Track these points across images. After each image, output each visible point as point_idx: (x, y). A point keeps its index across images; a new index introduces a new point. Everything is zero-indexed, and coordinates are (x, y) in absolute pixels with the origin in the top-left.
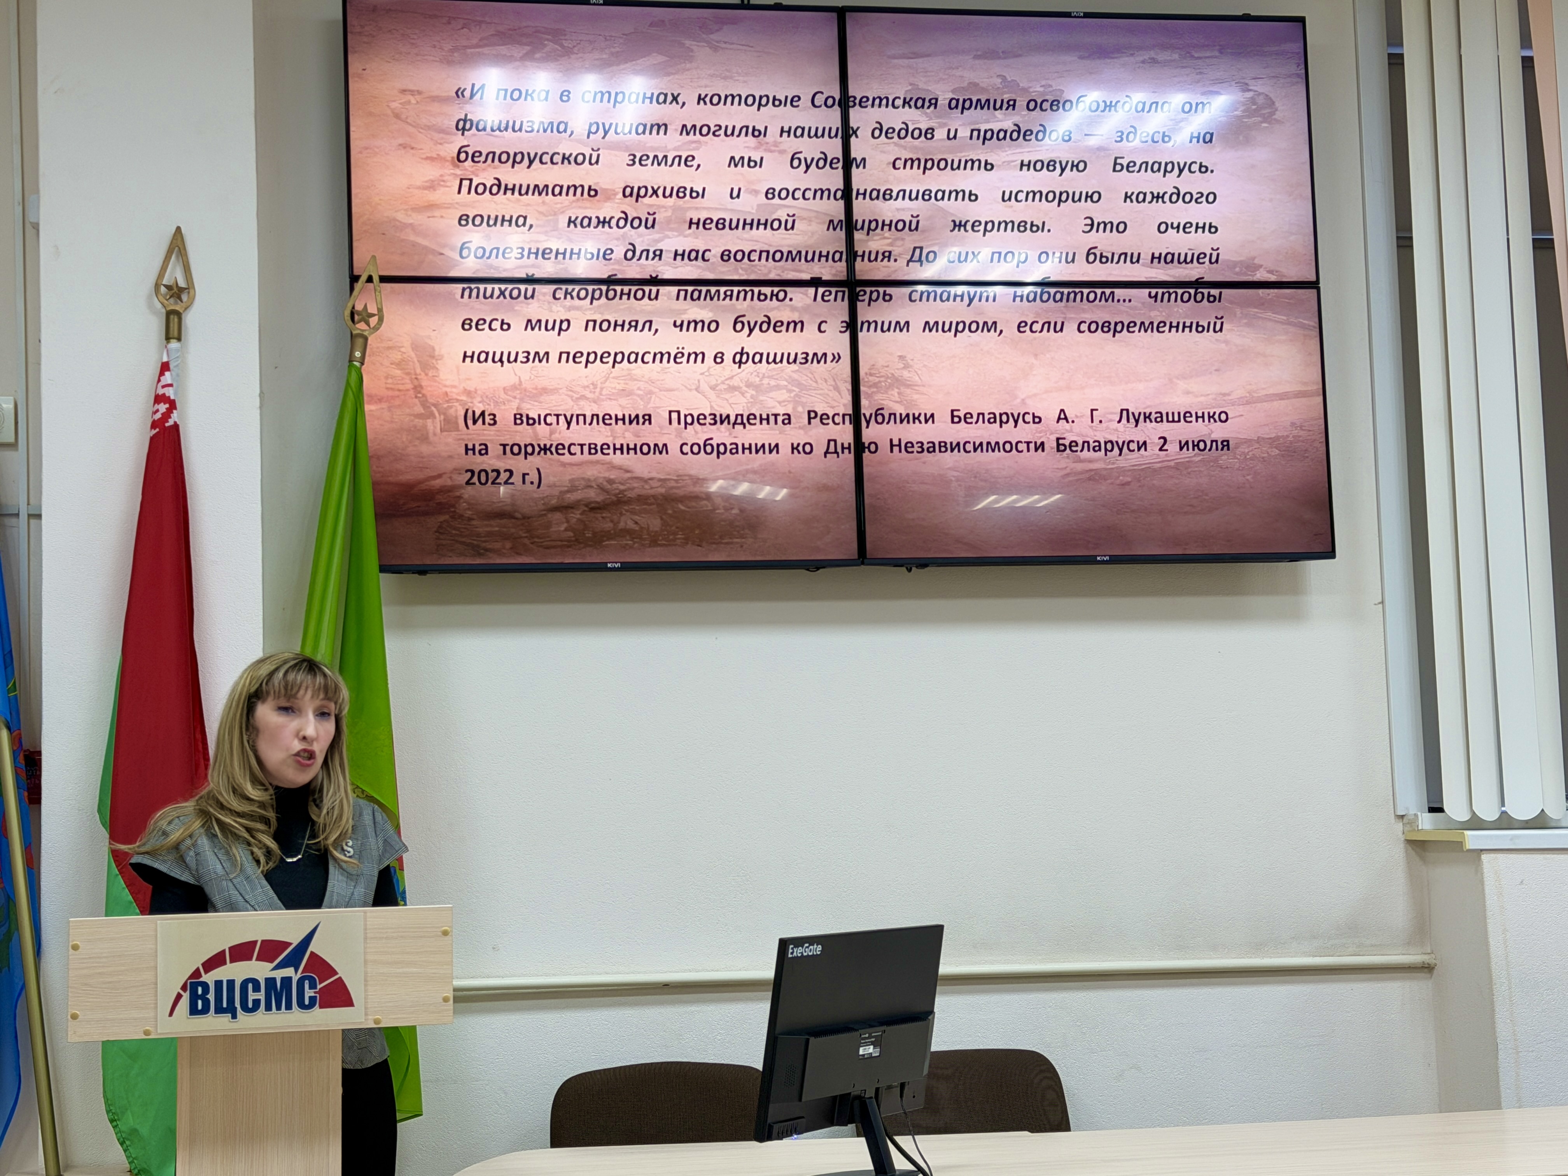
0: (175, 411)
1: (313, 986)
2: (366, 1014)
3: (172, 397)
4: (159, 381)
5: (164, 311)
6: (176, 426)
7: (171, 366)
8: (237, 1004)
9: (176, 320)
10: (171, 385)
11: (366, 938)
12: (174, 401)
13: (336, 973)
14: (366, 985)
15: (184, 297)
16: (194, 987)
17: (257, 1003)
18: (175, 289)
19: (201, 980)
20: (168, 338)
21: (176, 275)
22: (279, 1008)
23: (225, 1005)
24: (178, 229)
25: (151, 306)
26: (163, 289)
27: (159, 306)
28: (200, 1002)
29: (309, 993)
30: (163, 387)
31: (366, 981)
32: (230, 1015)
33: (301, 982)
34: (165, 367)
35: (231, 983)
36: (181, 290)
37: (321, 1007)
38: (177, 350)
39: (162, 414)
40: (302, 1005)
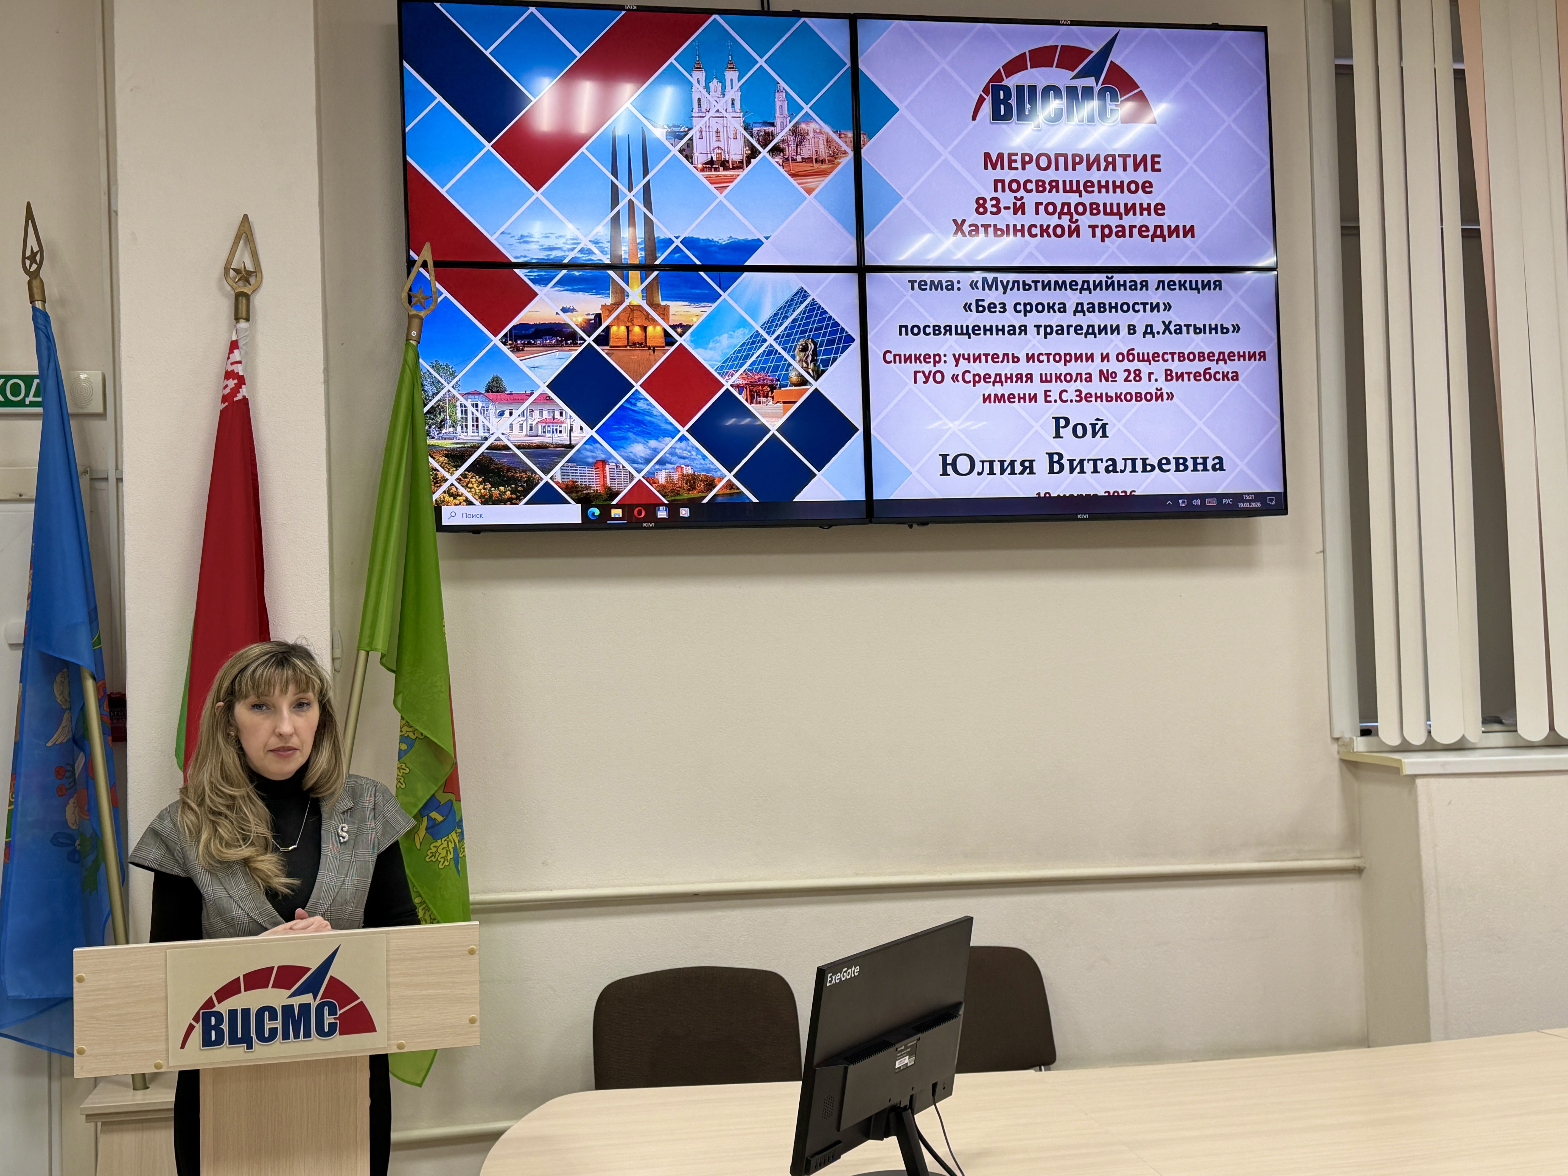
0: (243, 386)
1: (332, 1012)
2: (389, 1039)
3: (241, 373)
4: (229, 358)
5: (233, 292)
6: (245, 400)
7: (240, 344)
8: (253, 1034)
9: (244, 301)
10: (240, 362)
11: (387, 961)
12: (243, 376)
13: (358, 998)
14: (388, 1009)
15: (252, 280)
16: (206, 1018)
17: (273, 1032)
18: (243, 273)
19: (213, 1010)
20: (237, 319)
21: (243, 259)
22: (297, 1036)
23: (240, 1036)
24: (246, 216)
25: (221, 288)
26: (232, 273)
27: (229, 288)
28: (213, 1033)
29: (328, 1019)
30: (232, 364)
31: (388, 1004)
32: (245, 1045)
33: (320, 1008)
34: (234, 345)
35: (246, 1012)
36: (249, 273)
37: (340, 1034)
38: (246, 330)
39: (231, 389)
40: (321, 1032)
